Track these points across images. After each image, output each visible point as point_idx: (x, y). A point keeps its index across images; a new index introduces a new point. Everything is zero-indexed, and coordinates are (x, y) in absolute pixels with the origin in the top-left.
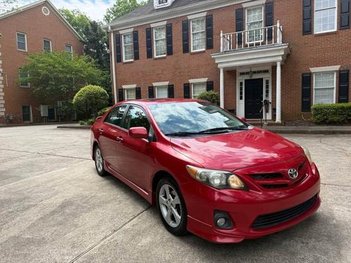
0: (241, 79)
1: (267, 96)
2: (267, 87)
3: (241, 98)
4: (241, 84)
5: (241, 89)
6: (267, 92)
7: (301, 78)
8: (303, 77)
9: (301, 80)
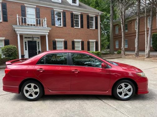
0: (25, 40)
1: (39, 49)
2: (38, 45)
3: (26, 49)
4: (26, 42)
5: (26, 45)
6: (39, 47)
7: (52, 42)
8: (53, 42)
9: (52, 43)
